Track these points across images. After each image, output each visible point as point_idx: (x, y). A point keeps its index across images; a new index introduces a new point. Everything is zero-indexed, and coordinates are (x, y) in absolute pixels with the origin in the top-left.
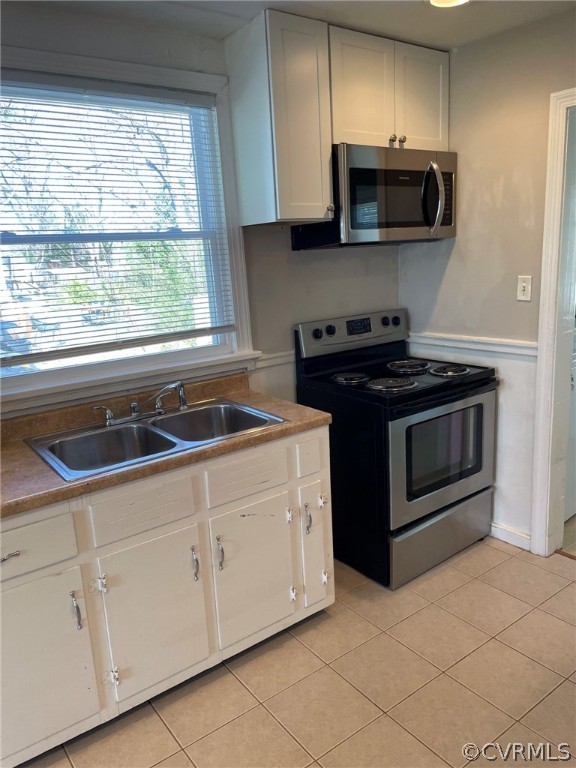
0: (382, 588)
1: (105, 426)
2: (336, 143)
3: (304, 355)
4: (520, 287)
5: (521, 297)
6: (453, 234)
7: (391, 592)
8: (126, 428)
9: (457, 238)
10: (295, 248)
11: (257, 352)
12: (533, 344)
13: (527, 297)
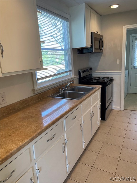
0: (103, 121)
1: (59, 93)
2: (92, 32)
3: (82, 76)
4: (117, 61)
5: (117, 63)
6: (103, 51)
7: (105, 121)
8: (65, 92)
9: (103, 52)
10: (78, 54)
11: (75, 76)
12: (120, 71)
13: (119, 63)
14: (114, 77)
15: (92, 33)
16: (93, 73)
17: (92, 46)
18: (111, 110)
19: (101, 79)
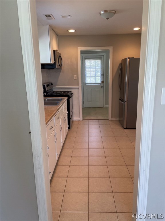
3: (47, 90)
4: (75, 77)
5: (75, 79)
7: (70, 129)
9: (62, 69)
12: (78, 86)
13: (76, 79)
14: (73, 91)
15: (54, 51)
16: (54, 87)
17: (55, 63)
18: (73, 121)
19: (63, 93)
